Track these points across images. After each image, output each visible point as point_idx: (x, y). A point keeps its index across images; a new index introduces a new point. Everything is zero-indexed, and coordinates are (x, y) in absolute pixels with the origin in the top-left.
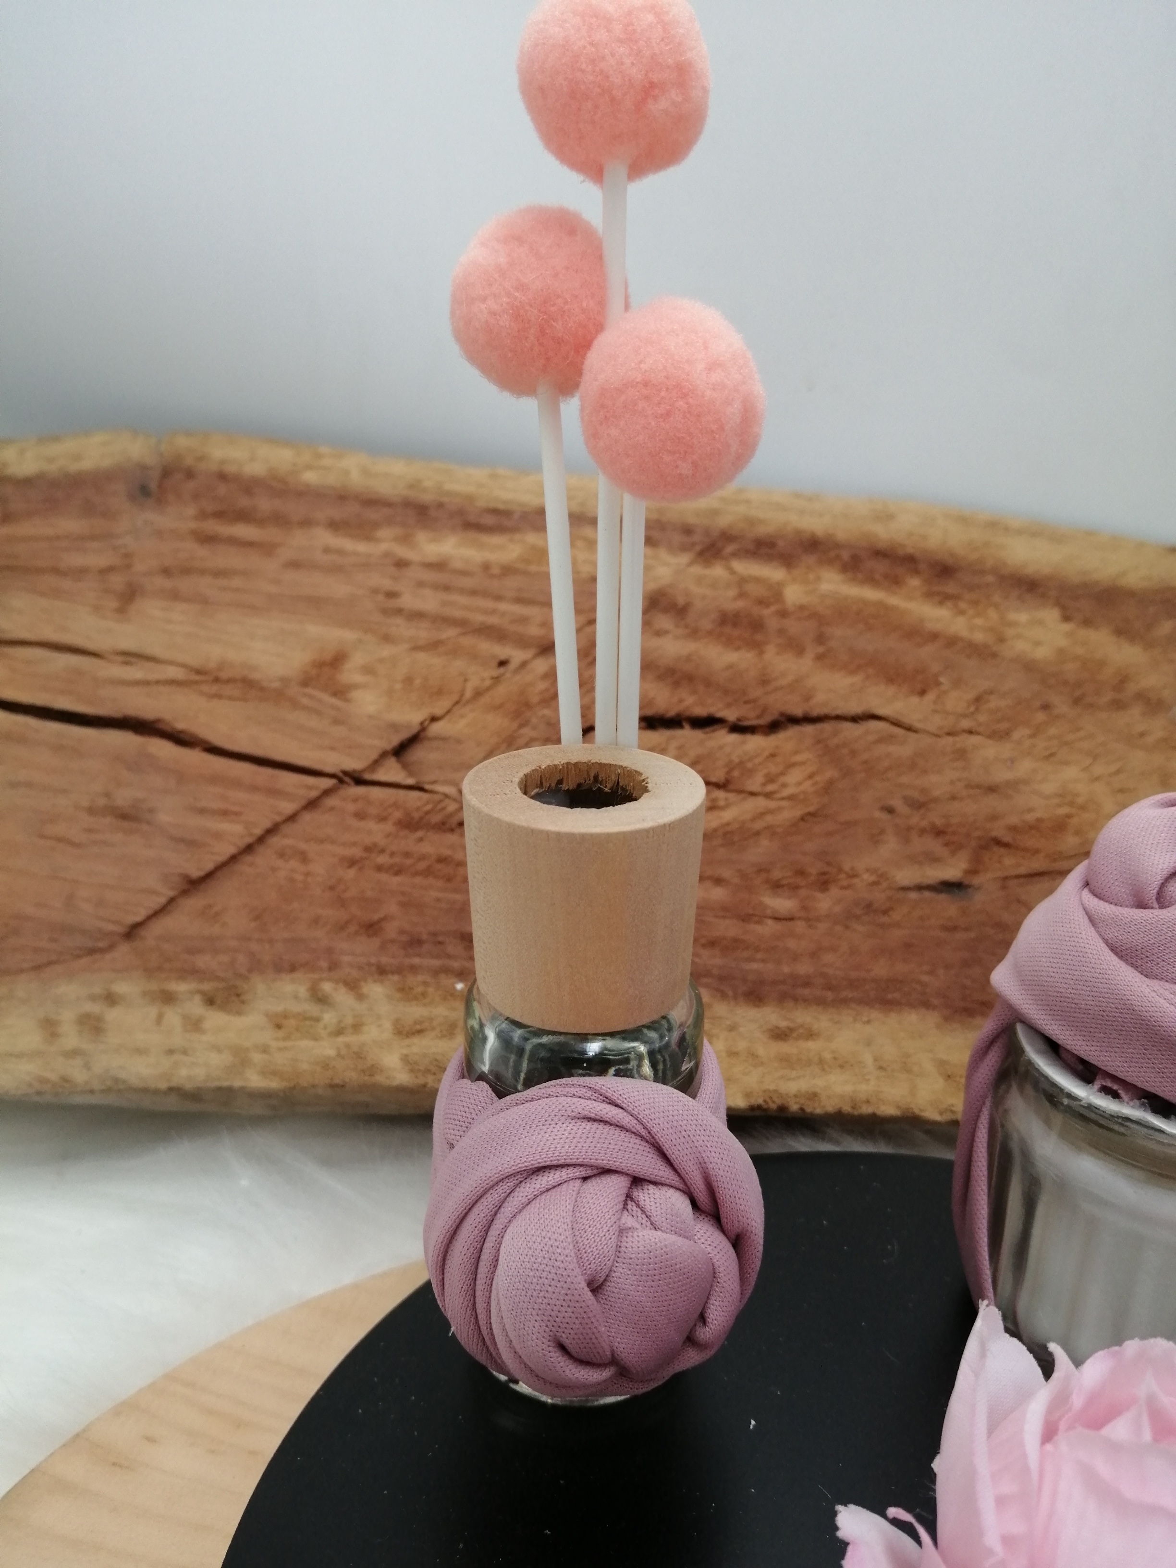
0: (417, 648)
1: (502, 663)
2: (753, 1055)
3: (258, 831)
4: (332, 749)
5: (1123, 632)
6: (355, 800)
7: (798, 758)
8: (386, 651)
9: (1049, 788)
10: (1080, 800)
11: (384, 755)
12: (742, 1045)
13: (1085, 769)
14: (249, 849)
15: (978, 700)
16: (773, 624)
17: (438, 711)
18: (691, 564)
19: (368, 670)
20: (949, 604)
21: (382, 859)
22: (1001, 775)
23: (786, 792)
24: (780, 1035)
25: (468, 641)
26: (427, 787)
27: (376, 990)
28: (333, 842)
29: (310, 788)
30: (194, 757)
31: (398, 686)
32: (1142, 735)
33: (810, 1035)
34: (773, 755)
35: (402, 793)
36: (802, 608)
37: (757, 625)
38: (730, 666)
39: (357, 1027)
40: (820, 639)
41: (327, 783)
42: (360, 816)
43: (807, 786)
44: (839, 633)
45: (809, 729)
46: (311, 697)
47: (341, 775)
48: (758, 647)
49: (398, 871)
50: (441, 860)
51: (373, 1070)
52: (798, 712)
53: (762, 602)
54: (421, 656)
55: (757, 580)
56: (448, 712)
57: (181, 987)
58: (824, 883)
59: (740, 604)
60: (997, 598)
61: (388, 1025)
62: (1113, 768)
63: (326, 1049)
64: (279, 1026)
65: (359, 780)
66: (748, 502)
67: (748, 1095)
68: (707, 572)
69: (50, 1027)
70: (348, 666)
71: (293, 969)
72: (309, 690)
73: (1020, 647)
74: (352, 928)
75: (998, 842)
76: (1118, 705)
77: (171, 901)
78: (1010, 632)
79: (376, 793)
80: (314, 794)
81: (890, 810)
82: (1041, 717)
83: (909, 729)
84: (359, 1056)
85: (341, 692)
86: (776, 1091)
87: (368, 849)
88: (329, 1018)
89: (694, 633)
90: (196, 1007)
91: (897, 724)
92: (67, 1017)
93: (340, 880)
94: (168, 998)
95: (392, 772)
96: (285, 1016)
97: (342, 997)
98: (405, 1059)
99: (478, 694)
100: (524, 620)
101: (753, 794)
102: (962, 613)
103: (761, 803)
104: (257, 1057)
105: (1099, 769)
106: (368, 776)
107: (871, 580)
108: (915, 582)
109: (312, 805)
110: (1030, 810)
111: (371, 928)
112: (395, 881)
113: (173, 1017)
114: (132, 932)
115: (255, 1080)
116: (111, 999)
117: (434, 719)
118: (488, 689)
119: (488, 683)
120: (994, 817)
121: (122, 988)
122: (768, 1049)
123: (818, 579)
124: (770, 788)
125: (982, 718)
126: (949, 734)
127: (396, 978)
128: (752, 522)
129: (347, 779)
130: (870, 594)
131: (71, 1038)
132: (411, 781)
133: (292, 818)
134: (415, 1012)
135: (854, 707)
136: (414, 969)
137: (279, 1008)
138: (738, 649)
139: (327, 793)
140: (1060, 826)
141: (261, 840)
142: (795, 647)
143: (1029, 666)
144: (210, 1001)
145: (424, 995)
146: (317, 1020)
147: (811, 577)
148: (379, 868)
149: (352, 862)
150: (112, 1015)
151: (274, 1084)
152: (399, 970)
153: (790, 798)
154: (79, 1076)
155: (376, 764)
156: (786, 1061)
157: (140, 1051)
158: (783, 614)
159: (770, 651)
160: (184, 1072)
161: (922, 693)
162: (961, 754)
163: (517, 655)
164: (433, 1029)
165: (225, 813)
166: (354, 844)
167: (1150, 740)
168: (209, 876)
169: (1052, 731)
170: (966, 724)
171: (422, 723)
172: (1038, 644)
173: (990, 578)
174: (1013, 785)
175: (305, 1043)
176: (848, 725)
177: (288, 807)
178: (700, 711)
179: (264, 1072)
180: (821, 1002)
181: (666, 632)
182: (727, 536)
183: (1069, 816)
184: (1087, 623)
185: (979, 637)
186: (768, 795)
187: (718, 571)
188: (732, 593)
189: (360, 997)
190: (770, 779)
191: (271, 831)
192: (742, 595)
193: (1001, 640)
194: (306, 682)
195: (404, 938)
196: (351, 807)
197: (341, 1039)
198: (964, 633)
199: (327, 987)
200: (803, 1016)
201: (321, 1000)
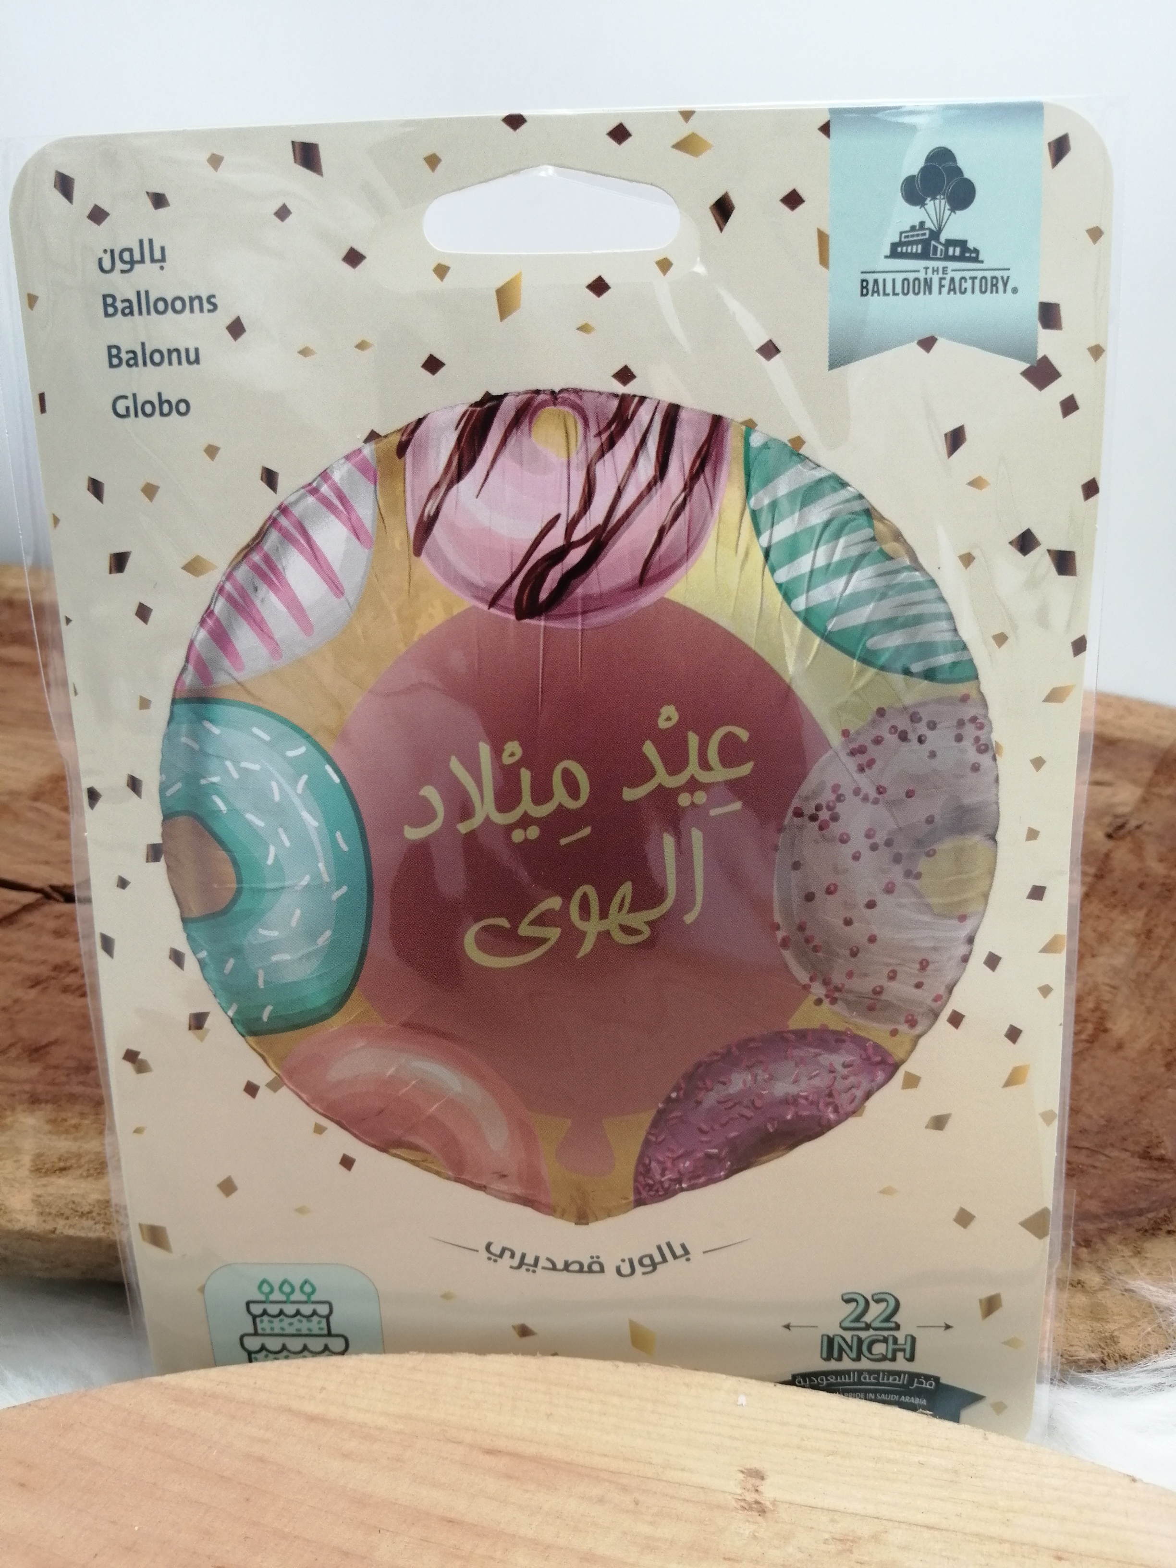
4: (47, 863)
6: (58, 917)
21: (72, 979)
28: (21, 960)
29: (10, 902)
41: (29, 898)
42: (59, 933)
46: (38, 810)
47: (49, 890)
61: (27, 1160)
65: (68, 897)
72: (38, 804)
74: (13, 1053)
80: (13, 908)
87: (56, 968)
93: (16, 1001)
109: (7, 920)
111: (37, 1052)
112: (79, 1003)
127: (49, 1107)
129: (55, 895)
136: (73, 1098)
139: (27, 908)
145: (76, 1127)
149: (36, 982)
152: (55, 1100)
164: (80, 1167)
166: (44, 962)
194: (37, 796)
195: (71, 1063)
196: (51, 924)
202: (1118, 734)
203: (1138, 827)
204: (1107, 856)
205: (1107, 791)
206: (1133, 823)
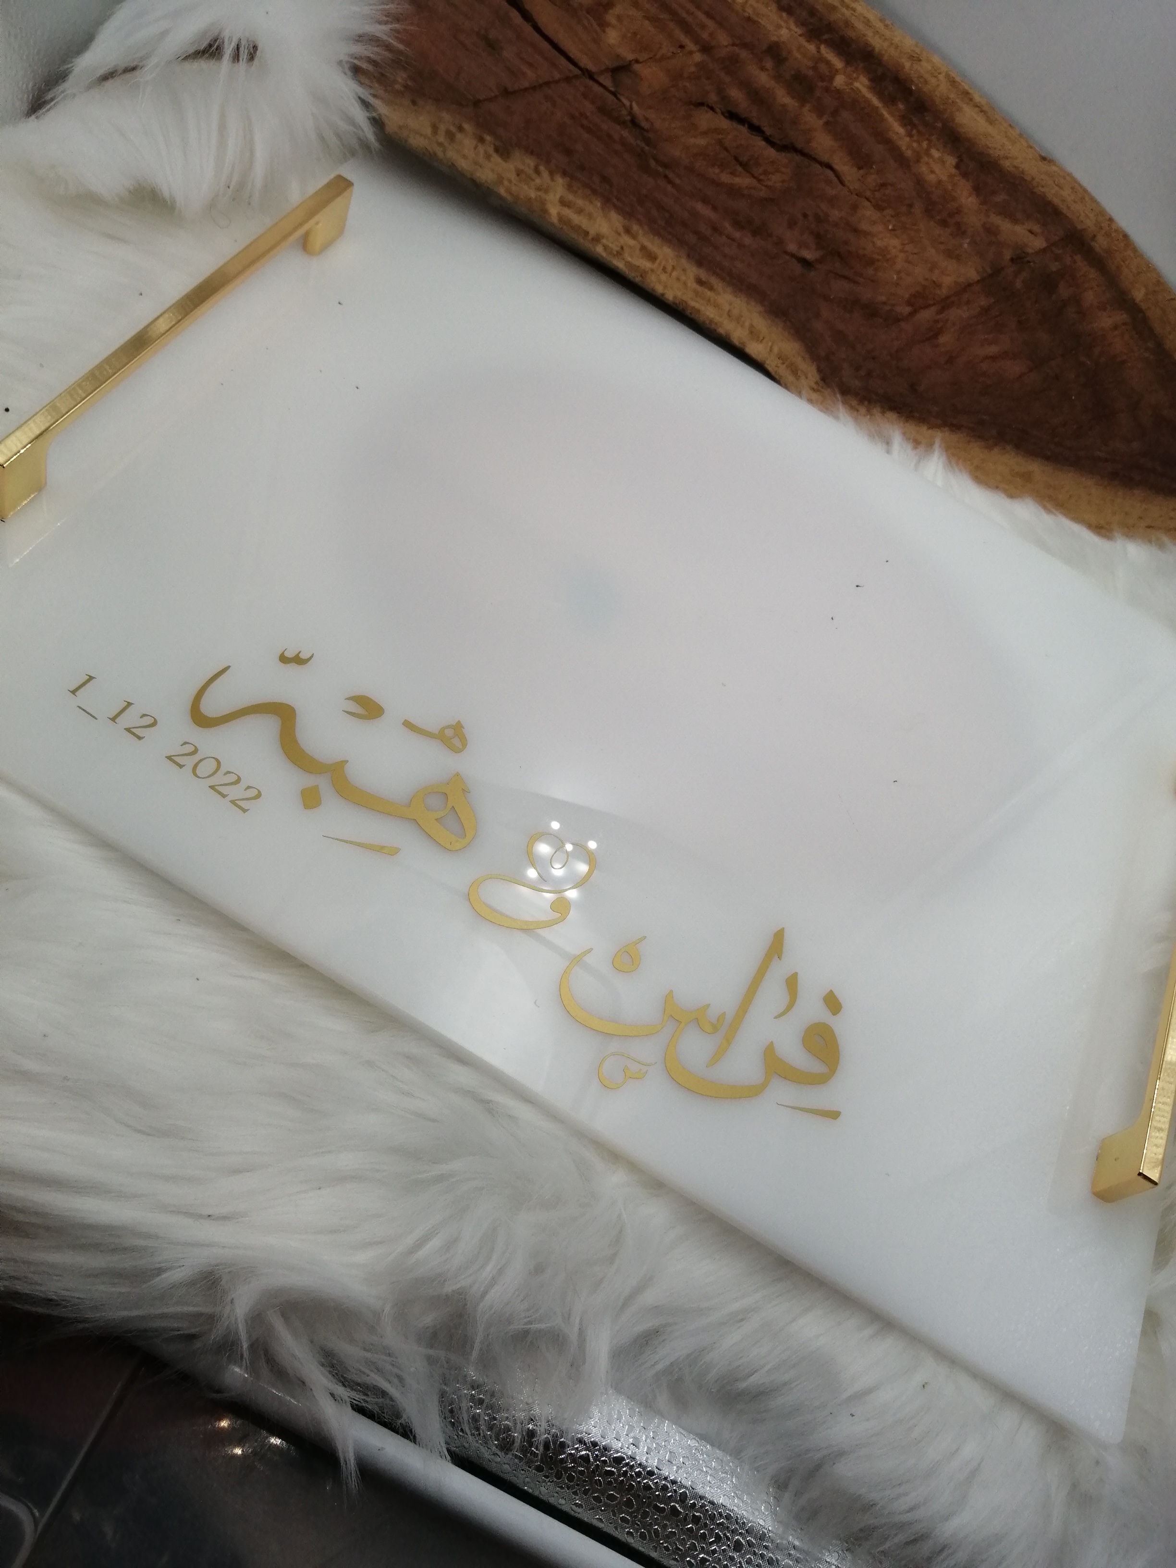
0: (646, 18)
1: (682, 47)
2: (685, 284)
3: (541, 81)
4: (587, 54)
5: (977, 189)
6: (586, 87)
7: (783, 170)
8: (632, 12)
9: (879, 243)
10: (888, 257)
11: (607, 70)
12: (683, 278)
13: (903, 244)
14: (534, 88)
15: (884, 185)
16: (818, 93)
17: (641, 60)
18: (800, 35)
19: (619, 18)
20: (909, 127)
21: (585, 122)
22: (864, 226)
23: (770, 183)
24: (700, 282)
25: (672, 25)
26: (618, 95)
27: (560, 181)
28: (569, 103)
29: (570, 71)
30: (528, 28)
31: (629, 35)
32: (942, 243)
33: (711, 288)
34: (773, 162)
35: (607, 93)
36: (838, 91)
37: (811, 89)
38: (784, 106)
39: (546, 191)
40: (835, 113)
41: (577, 71)
42: (585, 96)
43: (778, 185)
44: (846, 115)
45: (798, 158)
46: (588, 20)
47: (585, 70)
48: (803, 101)
49: (589, 130)
50: (609, 136)
51: (545, 211)
52: (799, 145)
53: (822, 78)
54: (647, 22)
55: (828, 63)
56: (645, 61)
57: (488, 138)
58: (755, 233)
59: (810, 73)
60: (934, 138)
61: (558, 196)
62: (915, 251)
63: (533, 194)
64: (518, 175)
65: (591, 76)
66: (854, 10)
67: (675, 297)
68: (806, 44)
69: (435, 129)
70: (611, 11)
71: (532, 153)
72: (588, 15)
73: (924, 169)
74: (561, 148)
75: (839, 255)
76: (944, 223)
77: (496, 97)
78: (926, 159)
79: (596, 88)
80: (571, 74)
81: (805, 216)
82: (904, 209)
83: (842, 183)
84: (543, 203)
85: (603, 25)
86: (685, 302)
87: (581, 114)
88: (538, 181)
89: (778, 78)
90: (491, 150)
91: (838, 176)
92: (442, 128)
93: (564, 123)
94: (481, 140)
95: (606, 80)
96: (522, 171)
97: (545, 174)
98: (559, 214)
99: (664, 58)
100: (703, 27)
101: (753, 176)
102: (910, 135)
103: (754, 182)
104: (506, 183)
105: (910, 247)
106: (596, 77)
107: (880, 94)
108: (901, 106)
109: (568, 79)
110: (864, 249)
111: (568, 152)
112: (586, 136)
113: (481, 149)
114: (477, 103)
115: (502, 191)
116: (460, 129)
117: (637, 61)
118: (668, 58)
119: (670, 54)
120: (846, 243)
121: (466, 126)
122: (692, 284)
123: (857, 79)
124: (762, 177)
125: (877, 195)
126: (857, 195)
127: (569, 179)
128: (847, 23)
129: (587, 74)
130: (876, 101)
131: (441, 138)
132: (612, 89)
133: (557, 82)
134: (570, 197)
135: (825, 158)
136: (577, 179)
137: (521, 167)
138: (793, 98)
139: (576, 77)
140: (871, 262)
141: (541, 86)
142: (820, 110)
143: (919, 182)
144: (497, 150)
146: (533, 180)
147: (855, 75)
148: (582, 126)
149: (572, 117)
150: (459, 136)
151: (509, 198)
152: (572, 176)
153: (766, 186)
154: (440, 154)
155: (602, 72)
156: (696, 293)
157: (465, 157)
158: (827, 90)
159: (807, 107)
160: (478, 175)
161: (860, 168)
162: (855, 207)
163: (691, 46)
165: (531, 65)
166: (577, 109)
167: (942, 247)
168: (514, 92)
169: (903, 219)
170: (868, 194)
171: (630, 61)
172: (932, 172)
173: (939, 125)
174: (866, 234)
175: (526, 187)
176: (818, 166)
177: (557, 76)
178: (756, 122)
179: (508, 191)
180: (723, 279)
181: (767, 70)
182: (830, 27)
183: (878, 260)
184: (965, 175)
185: (909, 153)
186: (759, 181)
187: (811, 48)
188: (810, 64)
189: (552, 180)
190: (766, 173)
191: (547, 84)
192: (815, 68)
193: (918, 161)
195: (579, 163)
196: (583, 89)
197: (539, 193)
198: (904, 148)
199: (542, 168)
200: (714, 281)
201: (537, 171)
202: (1065, 211)
203: (1029, 262)
204: (1003, 269)
205: (1032, 237)
206: (1029, 259)
